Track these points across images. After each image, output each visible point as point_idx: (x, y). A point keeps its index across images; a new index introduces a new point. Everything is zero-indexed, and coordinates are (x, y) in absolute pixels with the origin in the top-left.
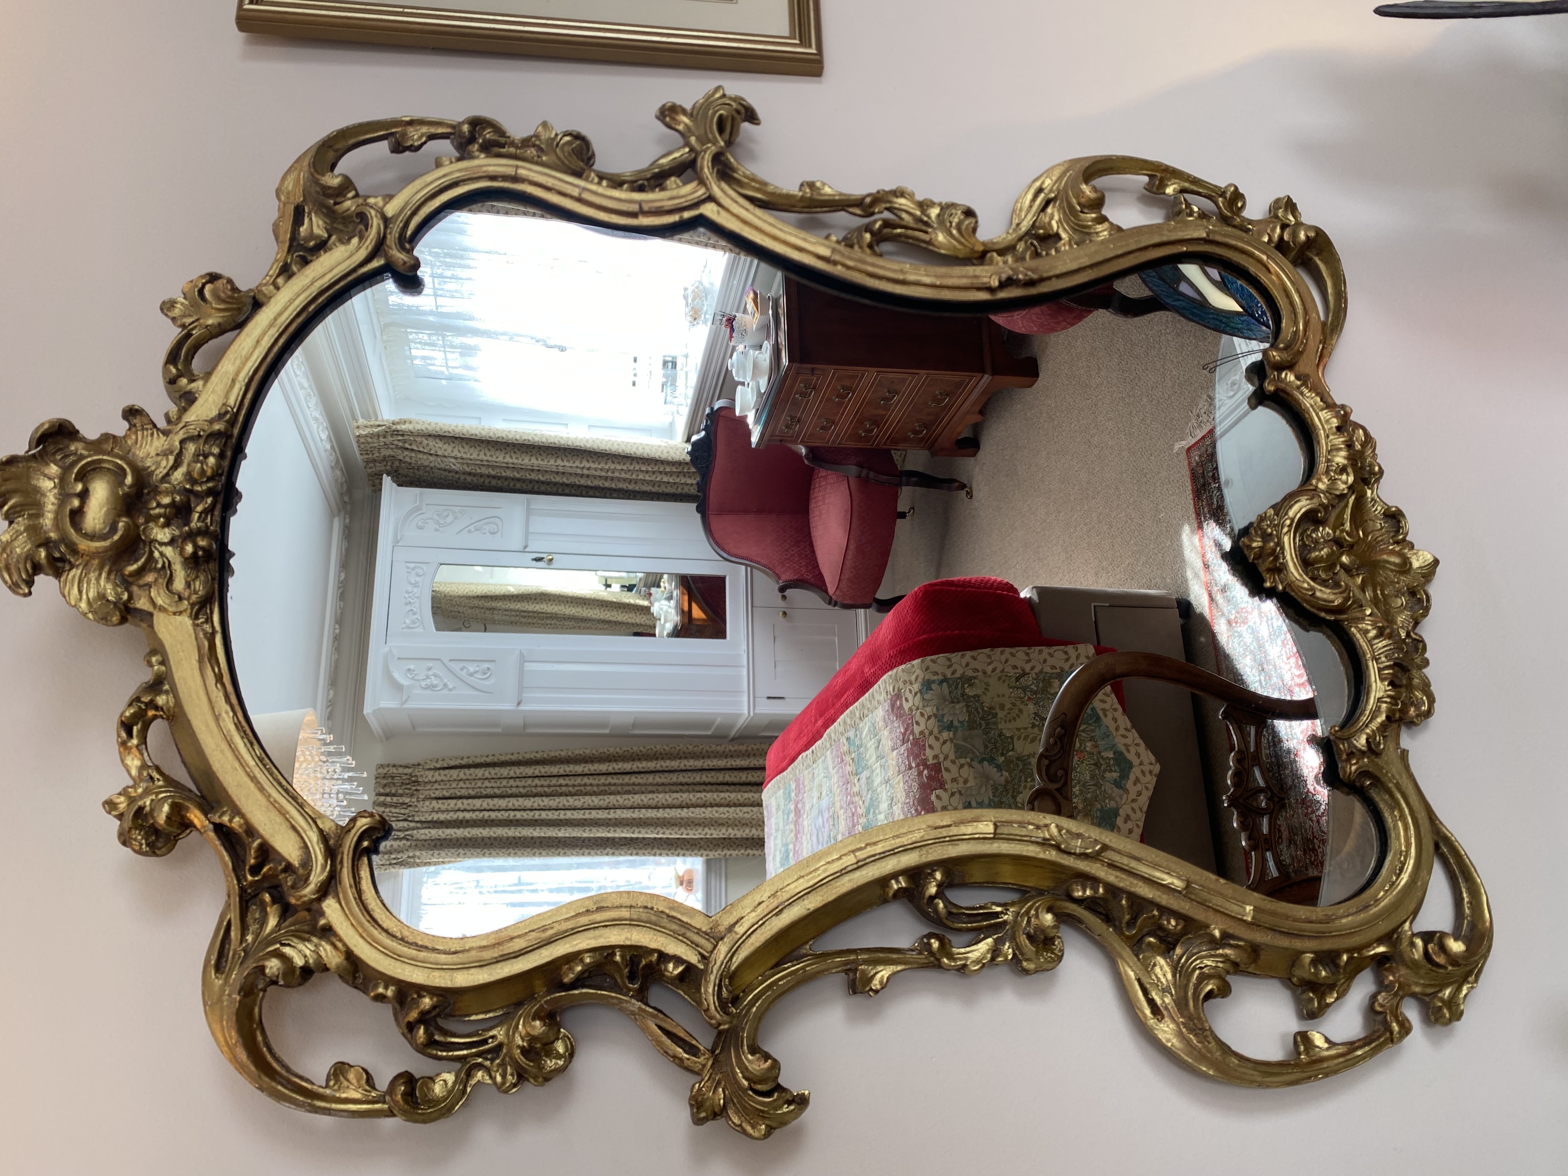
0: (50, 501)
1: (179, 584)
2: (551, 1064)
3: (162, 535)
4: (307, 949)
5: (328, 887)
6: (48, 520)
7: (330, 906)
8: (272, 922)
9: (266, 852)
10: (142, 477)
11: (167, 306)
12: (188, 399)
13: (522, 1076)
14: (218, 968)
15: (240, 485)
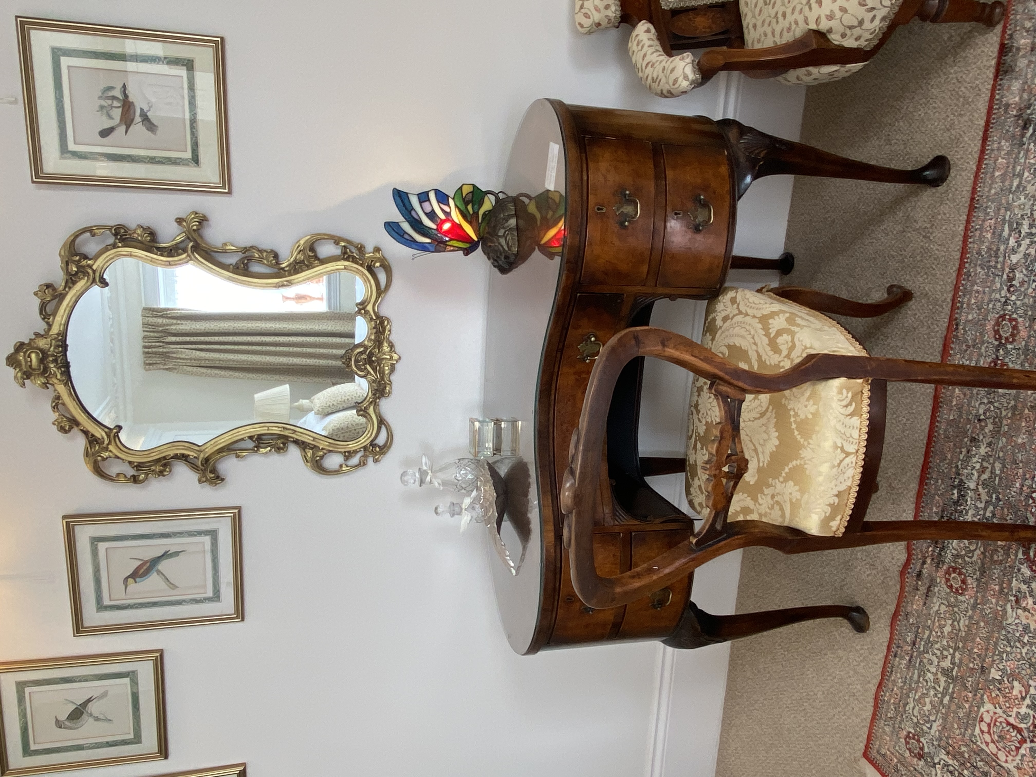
0: (23, 362)
1: (59, 377)
2: (166, 473)
3: (52, 366)
4: (107, 454)
5: (109, 443)
6: (24, 367)
7: (109, 446)
8: (97, 448)
9: (93, 435)
10: (42, 351)
11: (36, 294)
12: (50, 326)
13: (159, 475)
14: (87, 456)
15: (68, 343)
